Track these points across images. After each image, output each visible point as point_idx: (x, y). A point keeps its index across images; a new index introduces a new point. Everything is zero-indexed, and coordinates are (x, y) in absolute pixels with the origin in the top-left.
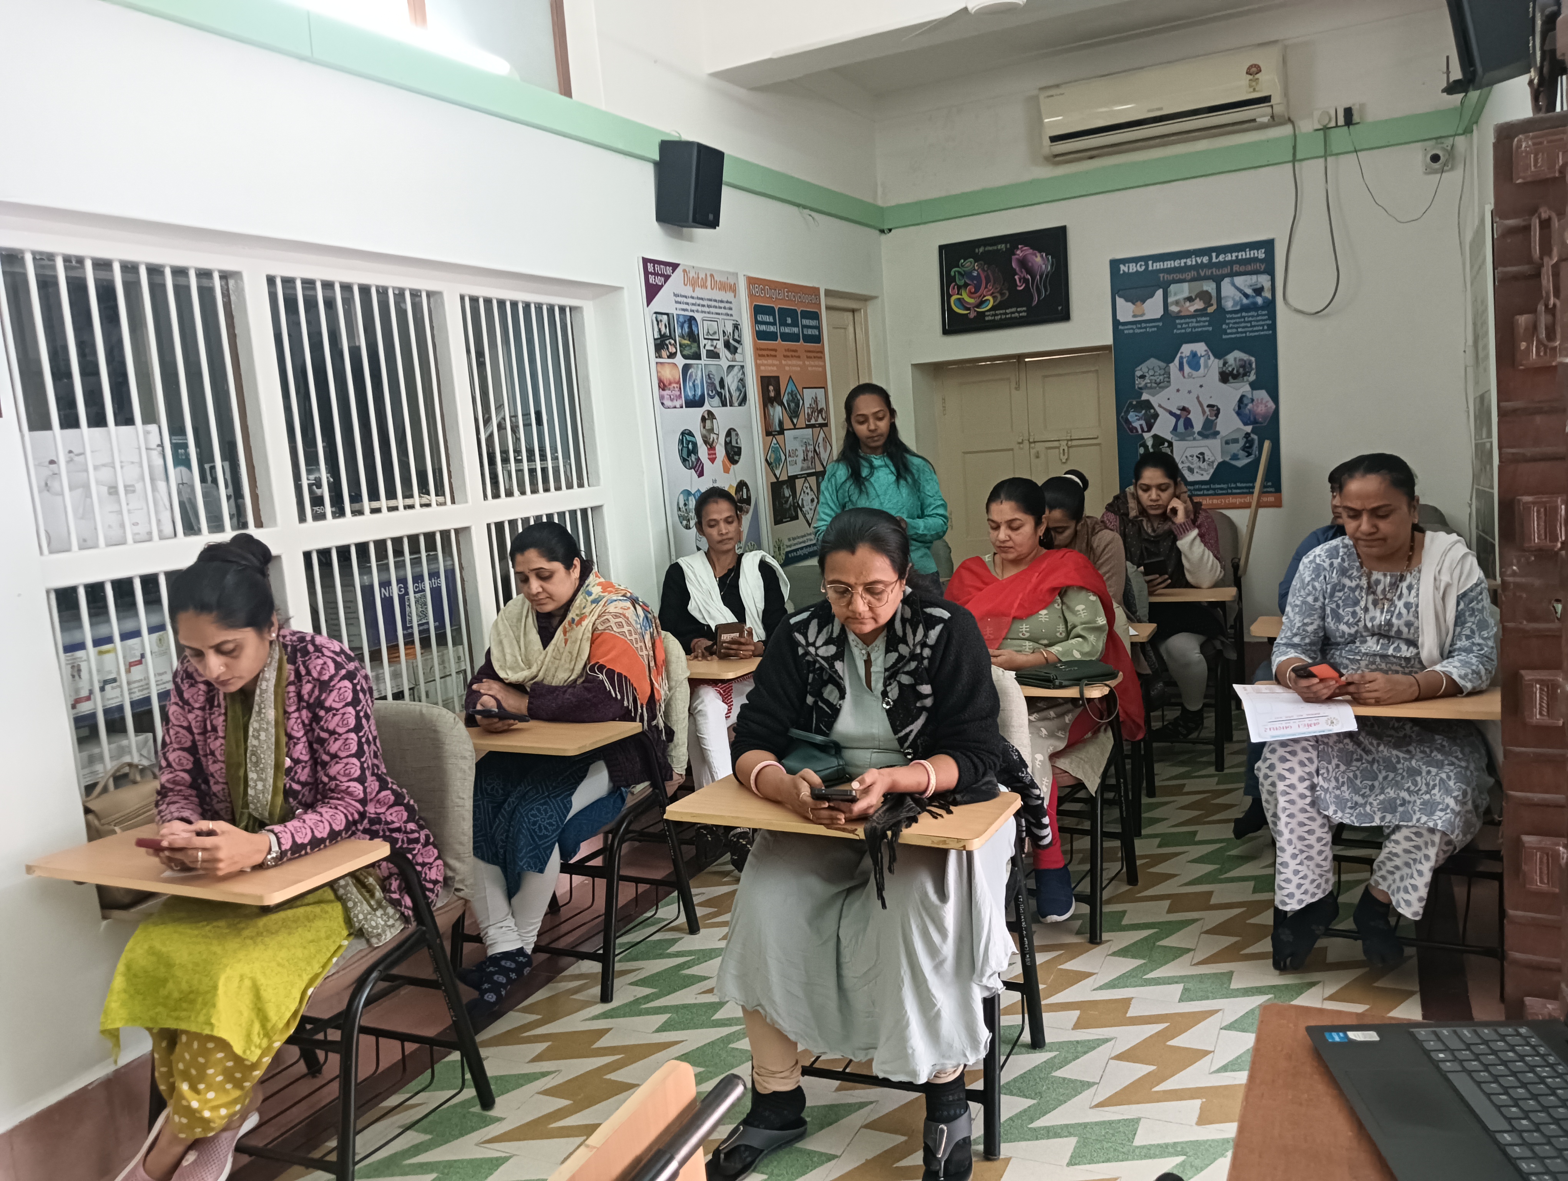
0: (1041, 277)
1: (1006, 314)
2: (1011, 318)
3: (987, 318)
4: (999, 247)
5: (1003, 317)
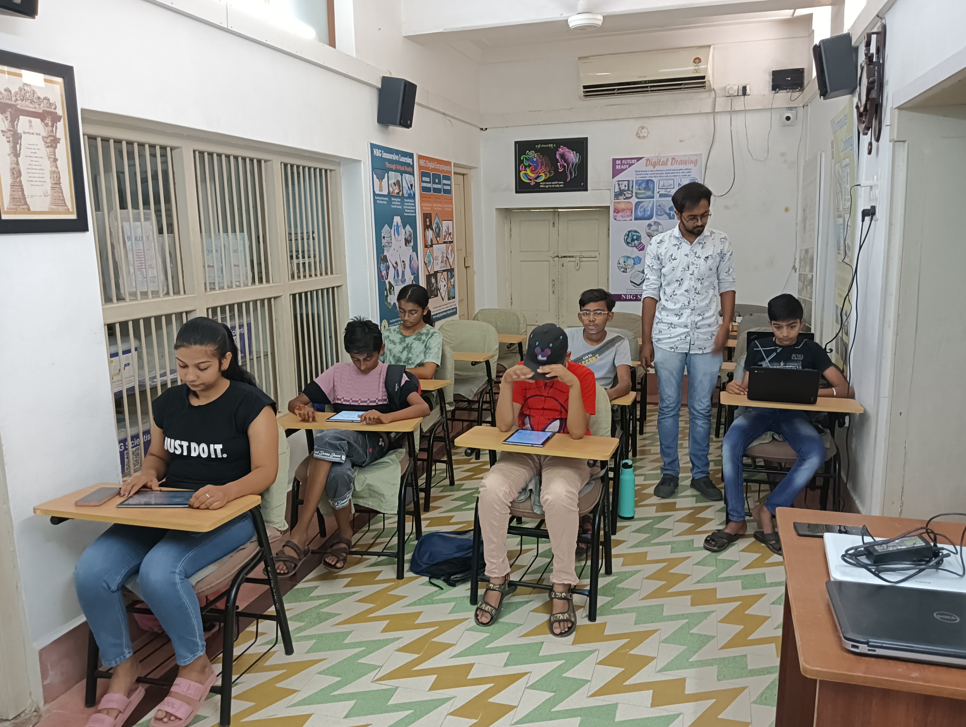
1: (552, 185)
2: (555, 187)
3: (541, 186)
4: (549, 145)
5: (550, 186)
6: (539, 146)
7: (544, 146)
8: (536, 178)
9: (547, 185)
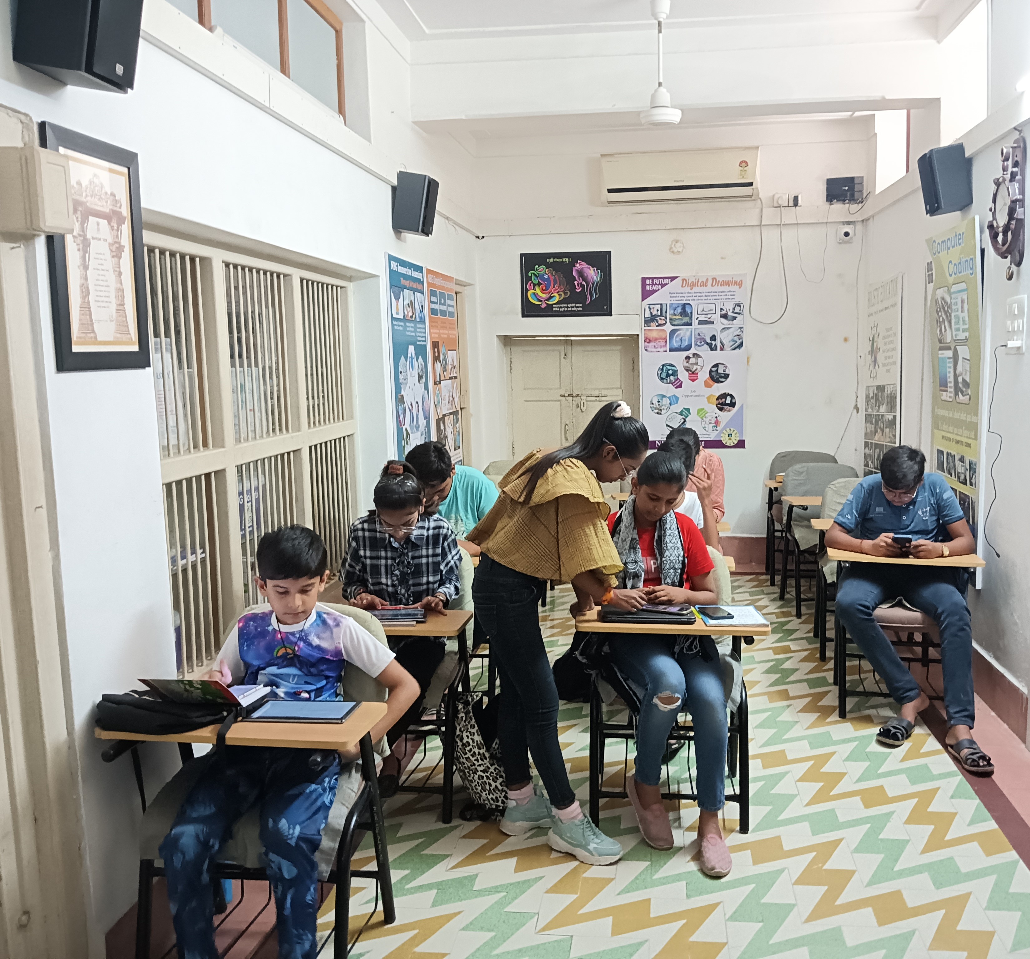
0: (593, 284)
1: (568, 307)
2: (571, 311)
3: (554, 309)
4: (564, 260)
5: (566, 309)
6: (551, 260)
7: (558, 260)
8: (548, 299)
9: (561, 307)
